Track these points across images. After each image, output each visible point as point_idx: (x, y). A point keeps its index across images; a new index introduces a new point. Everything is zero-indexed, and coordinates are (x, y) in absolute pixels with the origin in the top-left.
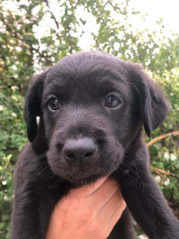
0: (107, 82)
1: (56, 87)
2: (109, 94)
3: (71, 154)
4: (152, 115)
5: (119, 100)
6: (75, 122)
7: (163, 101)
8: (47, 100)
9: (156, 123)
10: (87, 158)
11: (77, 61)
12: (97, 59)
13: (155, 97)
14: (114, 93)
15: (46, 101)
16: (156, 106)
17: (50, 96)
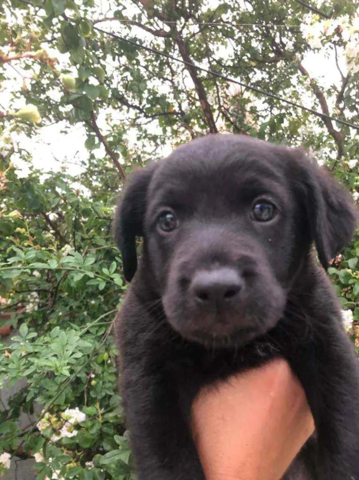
0: (252, 182)
1: (171, 193)
2: (256, 199)
3: (204, 293)
4: (330, 235)
5: (274, 206)
6: (205, 245)
7: (346, 206)
8: (156, 215)
9: (336, 246)
10: (227, 300)
11: (201, 151)
12: (234, 145)
13: (332, 202)
14: (264, 197)
15: (154, 218)
16: (334, 217)
17: (162, 209)
